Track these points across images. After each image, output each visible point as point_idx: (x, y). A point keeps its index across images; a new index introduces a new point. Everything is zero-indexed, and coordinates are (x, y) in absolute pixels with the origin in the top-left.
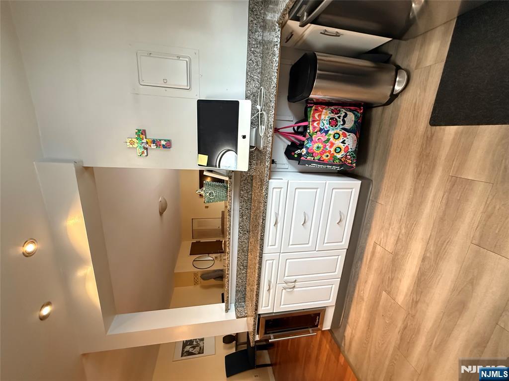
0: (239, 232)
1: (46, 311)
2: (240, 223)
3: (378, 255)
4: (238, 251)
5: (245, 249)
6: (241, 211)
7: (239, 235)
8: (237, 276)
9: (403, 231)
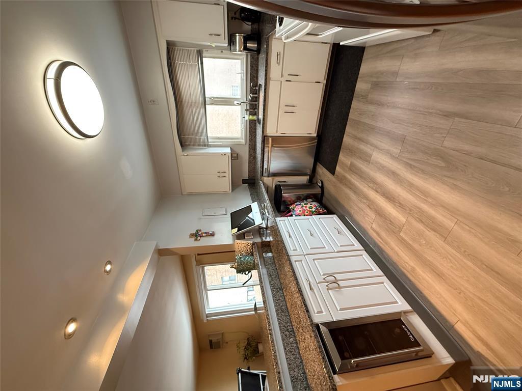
0: (271, 289)
1: (71, 328)
2: (270, 282)
3: (378, 229)
4: (276, 311)
5: (283, 307)
6: (269, 272)
7: (272, 293)
8: (285, 349)
9: (365, 201)
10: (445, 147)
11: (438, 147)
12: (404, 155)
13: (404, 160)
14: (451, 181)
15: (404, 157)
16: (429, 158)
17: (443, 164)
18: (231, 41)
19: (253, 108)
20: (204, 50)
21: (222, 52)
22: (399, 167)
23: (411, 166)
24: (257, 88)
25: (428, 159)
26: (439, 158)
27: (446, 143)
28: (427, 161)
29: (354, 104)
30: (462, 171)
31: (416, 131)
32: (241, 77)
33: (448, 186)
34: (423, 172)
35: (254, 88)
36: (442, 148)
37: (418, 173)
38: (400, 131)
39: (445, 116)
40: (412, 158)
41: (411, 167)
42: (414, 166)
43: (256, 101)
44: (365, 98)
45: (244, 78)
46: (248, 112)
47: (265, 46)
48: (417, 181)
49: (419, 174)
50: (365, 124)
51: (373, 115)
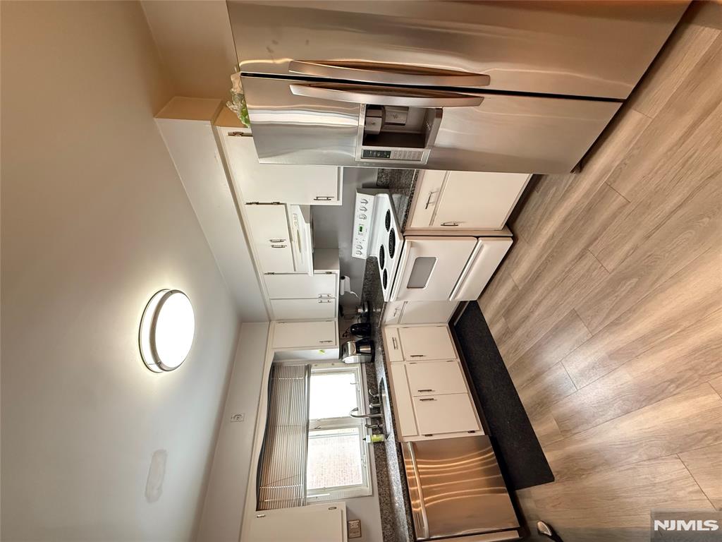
10: (614, 270)
11: (609, 277)
12: (595, 325)
13: (601, 328)
14: (663, 279)
15: (597, 327)
16: (616, 294)
17: (634, 280)
18: (343, 351)
19: (376, 423)
20: (313, 365)
21: (333, 364)
22: (606, 343)
23: (615, 323)
24: (378, 395)
25: (617, 297)
26: (624, 282)
27: (610, 267)
28: (618, 299)
29: (502, 350)
30: (656, 261)
31: (576, 295)
32: (357, 389)
33: (670, 286)
34: (632, 310)
35: (374, 396)
36: (613, 274)
37: (629, 318)
38: (564, 313)
39: (580, 258)
40: (605, 315)
41: (617, 324)
42: (616, 319)
43: (379, 413)
44: (508, 332)
45: (360, 389)
46: (370, 430)
47: (380, 349)
48: (641, 326)
49: (632, 319)
50: (526, 353)
51: (527, 336)
